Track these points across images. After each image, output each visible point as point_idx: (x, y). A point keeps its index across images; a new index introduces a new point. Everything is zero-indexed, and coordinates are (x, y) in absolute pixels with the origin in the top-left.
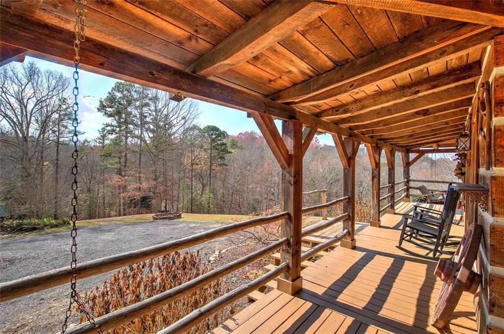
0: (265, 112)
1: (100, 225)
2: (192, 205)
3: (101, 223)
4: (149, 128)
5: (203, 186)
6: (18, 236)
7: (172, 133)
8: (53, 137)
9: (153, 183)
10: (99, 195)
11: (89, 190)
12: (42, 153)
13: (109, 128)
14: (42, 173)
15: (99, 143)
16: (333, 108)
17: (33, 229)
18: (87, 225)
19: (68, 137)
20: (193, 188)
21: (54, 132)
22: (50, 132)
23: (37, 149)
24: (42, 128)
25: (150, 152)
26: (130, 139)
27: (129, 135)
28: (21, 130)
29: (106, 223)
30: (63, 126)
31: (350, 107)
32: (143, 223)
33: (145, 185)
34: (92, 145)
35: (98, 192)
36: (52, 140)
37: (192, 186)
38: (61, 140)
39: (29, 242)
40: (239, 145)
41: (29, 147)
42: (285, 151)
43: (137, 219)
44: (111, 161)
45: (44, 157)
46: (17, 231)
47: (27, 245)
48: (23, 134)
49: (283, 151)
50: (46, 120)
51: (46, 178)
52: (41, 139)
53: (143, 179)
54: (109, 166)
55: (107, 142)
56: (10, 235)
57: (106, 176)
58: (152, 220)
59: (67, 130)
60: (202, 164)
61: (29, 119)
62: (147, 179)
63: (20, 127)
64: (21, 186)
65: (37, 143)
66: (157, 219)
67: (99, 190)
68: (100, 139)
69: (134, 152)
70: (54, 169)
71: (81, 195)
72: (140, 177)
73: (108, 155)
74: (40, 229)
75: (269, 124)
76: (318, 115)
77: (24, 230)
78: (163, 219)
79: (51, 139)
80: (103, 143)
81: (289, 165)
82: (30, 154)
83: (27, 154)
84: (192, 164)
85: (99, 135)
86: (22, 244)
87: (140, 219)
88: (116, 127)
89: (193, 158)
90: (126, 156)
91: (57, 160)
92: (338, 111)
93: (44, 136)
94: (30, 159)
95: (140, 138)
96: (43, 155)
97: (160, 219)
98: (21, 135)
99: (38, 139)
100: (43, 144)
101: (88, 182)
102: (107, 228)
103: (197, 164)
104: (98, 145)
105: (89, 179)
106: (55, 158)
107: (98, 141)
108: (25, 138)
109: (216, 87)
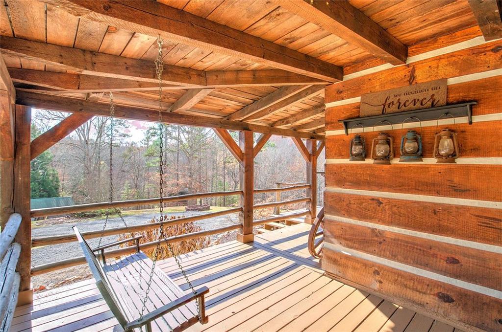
0: (221, 128)
1: (144, 214)
2: (224, 201)
3: (144, 213)
4: (185, 129)
5: (236, 184)
6: (83, 221)
7: (205, 133)
8: (107, 140)
9: (188, 179)
10: (145, 191)
11: (136, 186)
12: (99, 154)
13: (151, 131)
14: (99, 171)
15: (145, 144)
16: (280, 120)
17: (93, 216)
18: (134, 213)
19: (119, 140)
20: (226, 184)
21: (108, 136)
22: (106, 135)
23: (96, 151)
24: (99, 133)
25: (186, 152)
26: (169, 140)
27: (168, 136)
28: (84, 136)
29: (148, 213)
30: (116, 130)
31: (290, 119)
32: (177, 213)
33: (181, 181)
34: (139, 146)
35: (144, 188)
36: (107, 143)
37: (224, 183)
38: (113, 142)
39: (91, 224)
40: (272, 143)
41: (90, 148)
42: (238, 151)
43: (173, 210)
44: (153, 161)
45: (101, 157)
46: (82, 217)
47: (90, 226)
48: (85, 138)
49: (237, 151)
50: (102, 126)
51: (102, 175)
52: (98, 142)
53: (180, 176)
54: (151, 165)
55: (151, 143)
56: (77, 220)
57: (150, 173)
58: (185, 210)
59: (118, 133)
60: (234, 162)
61: (89, 125)
62: (184, 176)
63: (82, 132)
64: (84, 181)
65: (96, 146)
66: (189, 210)
67: (144, 186)
68: (145, 140)
69: (173, 151)
70: (109, 168)
71: (130, 190)
72: (177, 174)
73: (151, 155)
74: (98, 216)
75: (225, 135)
76: (273, 125)
77: (87, 216)
78: (194, 210)
79: (107, 141)
80: (148, 144)
81: (242, 160)
82: (90, 155)
83: (88, 155)
84: (225, 163)
85: (144, 137)
86: (86, 226)
87: (176, 210)
88: (157, 129)
89: (225, 156)
90: (166, 156)
91: (111, 159)
92: (283, 122)
93: (100, 139)
94: (90, 159)
95: (178, 139)
96: (100, 155)
97: (191, 210)
98: (83, 139)
99: (96, 142)
100: (100, 146)
101: (136, 179)
102: (149, 216)
103: (229, 162)
104: (143, 145)
105: (136, 176)
106: (109, 158)
107: (143, 142)
108: (86, 142)
109: (184, 117)
